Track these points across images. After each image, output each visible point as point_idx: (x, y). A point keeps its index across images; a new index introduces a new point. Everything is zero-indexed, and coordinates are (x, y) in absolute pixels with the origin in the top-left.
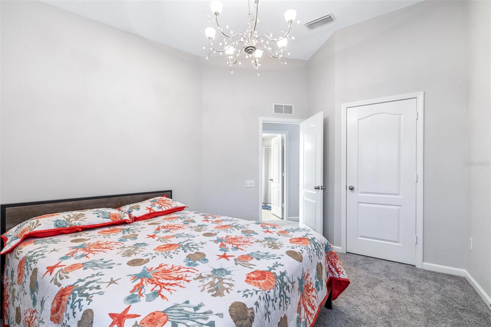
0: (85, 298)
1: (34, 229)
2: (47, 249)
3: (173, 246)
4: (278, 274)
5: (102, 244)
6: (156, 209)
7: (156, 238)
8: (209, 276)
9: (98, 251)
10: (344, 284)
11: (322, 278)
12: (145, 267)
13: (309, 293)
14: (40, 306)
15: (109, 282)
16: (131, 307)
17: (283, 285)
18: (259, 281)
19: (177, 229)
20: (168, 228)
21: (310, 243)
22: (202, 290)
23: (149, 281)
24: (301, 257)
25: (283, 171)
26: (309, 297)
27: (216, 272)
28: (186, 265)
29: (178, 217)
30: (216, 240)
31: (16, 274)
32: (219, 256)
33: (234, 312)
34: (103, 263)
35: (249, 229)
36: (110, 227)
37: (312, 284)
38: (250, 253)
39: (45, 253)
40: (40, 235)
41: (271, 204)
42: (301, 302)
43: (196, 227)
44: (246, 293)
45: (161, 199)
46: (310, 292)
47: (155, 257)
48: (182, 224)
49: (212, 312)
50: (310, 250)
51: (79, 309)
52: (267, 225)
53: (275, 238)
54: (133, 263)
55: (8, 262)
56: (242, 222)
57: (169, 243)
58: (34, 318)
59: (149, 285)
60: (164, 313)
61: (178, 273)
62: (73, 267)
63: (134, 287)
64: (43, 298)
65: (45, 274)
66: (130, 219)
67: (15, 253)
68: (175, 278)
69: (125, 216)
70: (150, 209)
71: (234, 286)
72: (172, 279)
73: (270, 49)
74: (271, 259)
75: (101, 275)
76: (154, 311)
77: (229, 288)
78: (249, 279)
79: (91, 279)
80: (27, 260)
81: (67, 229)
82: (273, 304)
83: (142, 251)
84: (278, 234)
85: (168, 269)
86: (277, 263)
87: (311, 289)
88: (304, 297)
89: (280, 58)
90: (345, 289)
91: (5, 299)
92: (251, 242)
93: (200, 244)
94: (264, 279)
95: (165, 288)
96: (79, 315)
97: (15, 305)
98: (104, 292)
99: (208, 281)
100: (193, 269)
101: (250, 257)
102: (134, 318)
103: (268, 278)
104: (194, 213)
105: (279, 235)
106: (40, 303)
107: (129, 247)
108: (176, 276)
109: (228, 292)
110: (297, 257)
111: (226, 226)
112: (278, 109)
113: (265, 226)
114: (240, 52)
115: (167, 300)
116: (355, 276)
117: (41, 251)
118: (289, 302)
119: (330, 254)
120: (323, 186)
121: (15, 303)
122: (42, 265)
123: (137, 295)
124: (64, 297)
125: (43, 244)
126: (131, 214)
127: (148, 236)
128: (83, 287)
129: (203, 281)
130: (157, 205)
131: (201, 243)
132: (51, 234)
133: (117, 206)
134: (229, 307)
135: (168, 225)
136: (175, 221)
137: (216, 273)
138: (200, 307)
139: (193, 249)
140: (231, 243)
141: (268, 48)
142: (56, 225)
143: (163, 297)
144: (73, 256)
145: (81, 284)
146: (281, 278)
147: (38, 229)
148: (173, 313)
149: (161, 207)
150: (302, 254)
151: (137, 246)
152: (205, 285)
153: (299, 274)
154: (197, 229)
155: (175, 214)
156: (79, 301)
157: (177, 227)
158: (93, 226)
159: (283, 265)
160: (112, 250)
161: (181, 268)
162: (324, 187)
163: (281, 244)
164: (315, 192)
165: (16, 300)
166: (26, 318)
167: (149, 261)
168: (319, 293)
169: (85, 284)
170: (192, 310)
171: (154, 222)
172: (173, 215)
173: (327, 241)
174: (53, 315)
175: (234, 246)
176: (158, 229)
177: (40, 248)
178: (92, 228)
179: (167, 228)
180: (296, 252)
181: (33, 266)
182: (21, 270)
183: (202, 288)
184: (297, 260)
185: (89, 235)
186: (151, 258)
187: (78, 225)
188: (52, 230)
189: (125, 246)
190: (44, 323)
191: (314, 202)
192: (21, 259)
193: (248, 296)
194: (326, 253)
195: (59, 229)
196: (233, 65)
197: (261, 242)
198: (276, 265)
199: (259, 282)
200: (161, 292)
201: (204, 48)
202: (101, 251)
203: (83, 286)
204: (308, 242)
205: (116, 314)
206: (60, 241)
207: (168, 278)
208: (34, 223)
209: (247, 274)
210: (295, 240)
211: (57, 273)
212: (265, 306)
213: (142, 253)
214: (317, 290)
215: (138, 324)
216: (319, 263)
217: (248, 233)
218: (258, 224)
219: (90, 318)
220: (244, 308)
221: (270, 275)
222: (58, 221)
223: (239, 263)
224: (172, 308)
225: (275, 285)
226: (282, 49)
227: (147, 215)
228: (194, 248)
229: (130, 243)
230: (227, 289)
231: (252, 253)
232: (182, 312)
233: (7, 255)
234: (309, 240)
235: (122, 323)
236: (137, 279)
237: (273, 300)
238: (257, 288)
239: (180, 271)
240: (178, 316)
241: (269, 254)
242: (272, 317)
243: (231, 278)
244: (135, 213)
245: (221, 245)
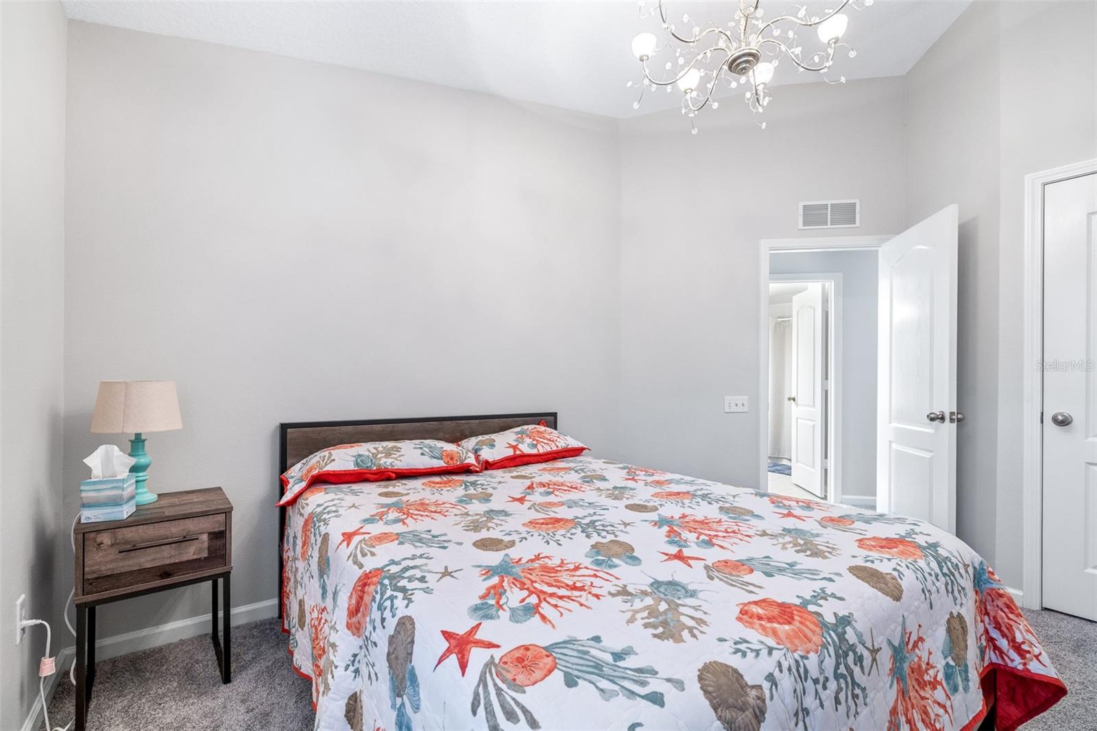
0: (400, 595)
1: (324, 467)
2: (343, 503)
3: (562, 523)
4: (830, 619)
5: (428, 504)
6: (525, 448)
7: (527, 504)
8: (644, 593)
9: (422, 516)
10: (1043, 694)
11: (965, 659)
12: (507, 555)
13: (924, 690)
14: (332, 601)
15: (443, 573)
16: (481, 627)
17: (844, 650)
18: (776, 625)
19: (569, 491)
20: (551, 486)
21: (924, 556)
22: (631, 620)
23: (516, 583)
24: (896, 587)
25: (826, 376)
26: (923, 703)
27: (660, 586)
28: (591, 564)
29: (570, 469)
30: (658, 521)
31: (299, 542)
32: (667, 554)
33: (712, 683)
34: (430, 537)
35: (738, 506)
36: (443, 477)
37: (933, 667)
38: (744, 559)
39: (340, 509)
40: (333, 479)
41: (790, 460)
42: (900, 708)
43: (609, 490)
44: (743, 647)
45: (535, 428)
46: (928, 688)
47: (526, 539)
48: (580, 481)
49: (656, 673)
50: (927, 575)
51: (391, 614)
52: (786, 501)
53: (812, 532)
54: (484, 545)
55: (290, 520)
56: (718, 489)
57: (553, 515)
58: (323, 621)
59: (516, 590)
60: (546, 651)
61: (574, 576)
62: (383, 538)
63: (487, 589)
64: (337, 586)
65: (340, 544)
66: (477, 464)
67: (297, 506)
68: (567, 585)
69: (469, 457)
70: (515, 448)
71: (708, 626)
72: (562, 587)
73: (798, 50)
74: (806, 579)
75: (427, 558)
76: (527, 643)
77: (697, 628)
78: (745, 615)
79: (411, 563)
80: (315, 519)
81: (373, 472)
82: (816, 690)
83: (501, 525)
84: (820, 523)
85: (554, 566)
86: (824, 592)
87: (930, 683)
88: (907, 699)
89: (826, 70)
90: (1044, 710)
91: (286, 584)
92: (745, 533)
93: (619, 524)
94: (789, 623)
95: (549, 603)
96: (392, 624)
97: (298, 596)
98: (432, 590)
99: (643, 602)
100: (608, 573)
101: (745, 567)
102: (488, 648)
103: (801, 623)
104: (604, 462)
105: (822, 526)
106: (332, 596)
107: (477, 515)
108: (571, 583)
109: (694, 636)
110: (883, 586)
111: (678, 494)
112: (813, 216)
113: (781, 502)
114: (715, 75)
115: (553, 626)
116: (1077, 680)
117: (334, 505)
118: (864, 700)
119: (990, 598)
120: (958, 414)
121: (297, 592)
122: (335, 529)
123: (493, 605)
124: (367, 587)
125: (337, 494)
126: (479, 455)
127: (512, 499)
128: (398, 574)
129: (632, 602)
130: (528, 441)
131: (621, 523)
132: (350, 479)
133: (455, 439)
134: (699, 670)
135: (550, 481)
136: (563, 476)
137: (660, 589)
138: (626, 654)
139: (605, 532)
140: (693, 530)
141: (792, 50)
142: (357, 464)
143: (543, 618)
144: (382, 520)
145: (394, 569)
146: (840, 630)
147: (330, 468)
148: (566, 655)
149: (535, 446)
150: (899, 580)
151: (490, 514)
152: (637, 612)
153: (893, 631)
154: (613, 494)
155: (563, 461)
156: (392, 598)
157: (568, 486)
158: (413, 471)
159: (841, 599)
160: (446, 516)
161: (581, 568)
162: (959, 416)
163: (833, 548)
164: (929, 429)
165: (299, 587)
166: (312, 619)
167: (514, 546)
168: (958, 699)
169: (402, 570)
170: (609, 658)
171: (523, 473)
172: (560, 464)
173: (981, 559)
174: (350, 618)
175: (702, 537)
176: (531, 487)
177: (333, 500)
178: (411, 474)
179: (549, 488)
180: (882, 573)
181: (323, 530)
182: (306, 535)
183: (628, 615)
184: (884, 593)
185: (407, 487)
186: (517, 540)
187: (390, 467)
188: (352, 472)
189: (469, 513)
190: (337, 631)
191: (928, 455)
192: (306, 516)
193: (748, 654)
194: (977, 592)
195: (361, 471)
196: (696, 112)
197: (773, 536)
198: (822, 595)
199: (775, 628)
200: (540, 609)
201: (629, 84)
202: (427, 516)
203: (398, 572)
204: (917, 553)
205: (454, 634)
206: (363, 492)
207: (554, 584)
208: (325, 456)
209: (742, 604)
210: (873, 543)
211: (358, 544)
212: (795, 691)
213: (500, 528)
214: (950, 689)
215: (497, 661)
216: (955, 614)
217: (738, 513)
218: (762, 495)
219: (409, 633)
220: (738, 680)
221: (805, 616)
222: (360, 456)
223: (717, 577)
224: (564, 645)
225: (820, 643)
226: (831, 47)
227: (507, 459)
228: (607, 532)
229: (477, 507)
230: (691, 630)
231: (752, 559)
232: (587, 657)
233: (288, 508)
234: (920, 547)
235: (466, 653)
236: (493, 576)
237: (816, 681)
238: (771, 642)
239: (578, 573)
240: (577, 664)
241: (798, 567)
242: (813, 723)
243: (700, 606)
244: (488, 454)
245: (670, 531)
